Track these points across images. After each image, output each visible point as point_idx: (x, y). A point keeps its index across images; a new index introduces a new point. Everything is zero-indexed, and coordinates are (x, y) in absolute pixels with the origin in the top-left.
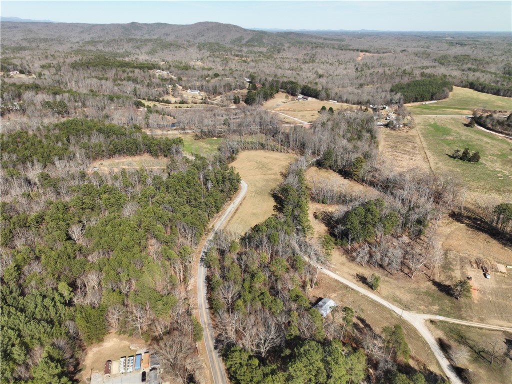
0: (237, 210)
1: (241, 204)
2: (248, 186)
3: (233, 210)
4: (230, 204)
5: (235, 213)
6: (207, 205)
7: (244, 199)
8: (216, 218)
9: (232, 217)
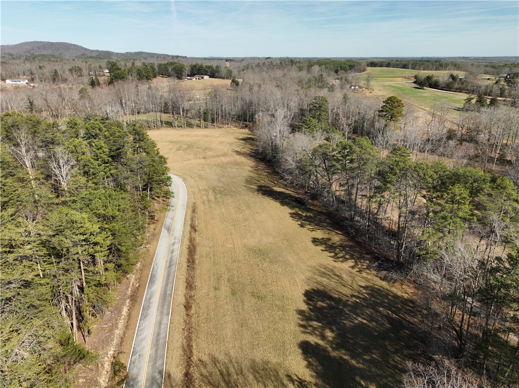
0: (192, 250)
1: (193, 228)
2: (184, 180)
3: (176, 254)
4: (156, 236)
5: (191, 261)
6: (57, 254)
7: (194, 211)
8: (119, 310)
9: (190, 286)
